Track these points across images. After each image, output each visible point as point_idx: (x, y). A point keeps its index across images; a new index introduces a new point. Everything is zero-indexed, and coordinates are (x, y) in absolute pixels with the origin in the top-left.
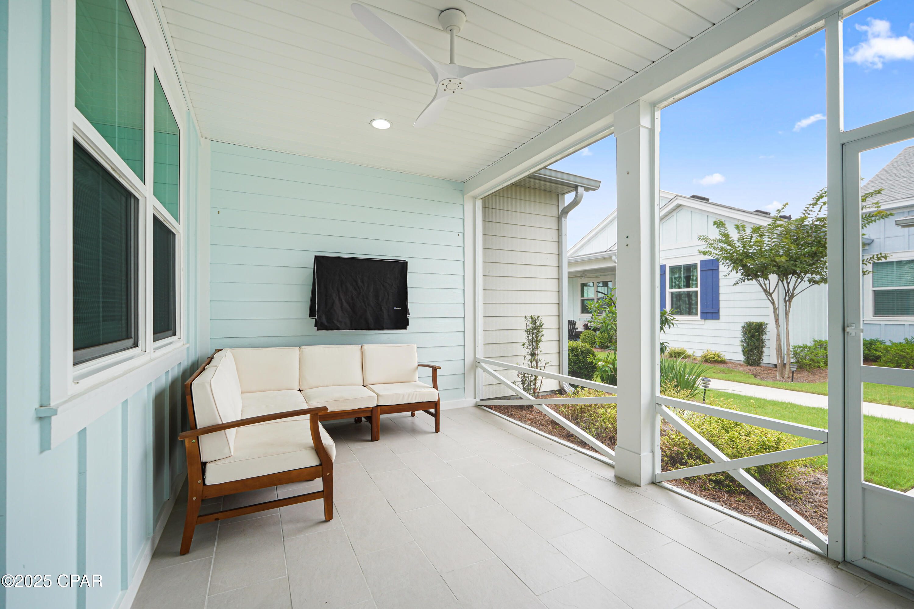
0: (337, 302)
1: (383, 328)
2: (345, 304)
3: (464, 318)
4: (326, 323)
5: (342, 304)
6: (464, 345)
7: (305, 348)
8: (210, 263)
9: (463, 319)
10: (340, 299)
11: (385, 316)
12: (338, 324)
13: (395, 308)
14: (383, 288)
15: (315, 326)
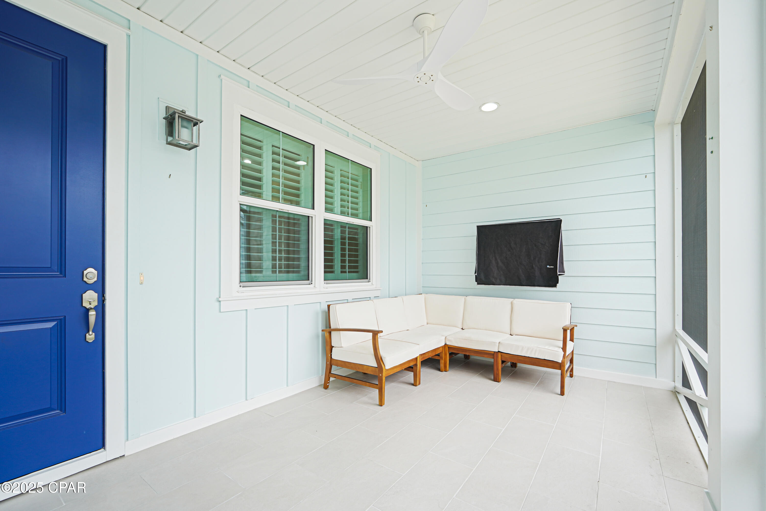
0: (494, 262)
1: (534, 285)
2: (500, 264)
3: (655, 277)
4: (483, 279)
5: (497, 263)
6: (655, 311)
7: (469, 298)
8: (422, 239)
9: (653, 279)
10: (496, 259)
11: (537, 273)
12: (494, 280)
13: (548, 266)
14: (535, 248)
15: (476, 281)
